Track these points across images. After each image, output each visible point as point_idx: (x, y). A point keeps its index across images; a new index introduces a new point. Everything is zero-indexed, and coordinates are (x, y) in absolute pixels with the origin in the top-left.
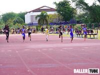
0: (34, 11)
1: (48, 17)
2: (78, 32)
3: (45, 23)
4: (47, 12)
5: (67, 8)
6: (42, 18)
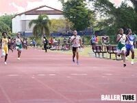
0: (27, 13)
1: (50, 23)
2: (96, 49)
3: (44, 33)
4: (49, 16)
5: (81, 9)
6: (40, 25)
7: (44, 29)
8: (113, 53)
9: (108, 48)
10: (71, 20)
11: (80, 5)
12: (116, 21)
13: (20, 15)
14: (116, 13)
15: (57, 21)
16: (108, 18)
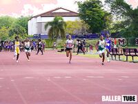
6: (56, 27)
7: (60, 31)
8: (130, 55)
9: (124, 50)
10: (87, 22)
11: (96, 7)
12: (133, 23)
13: (36, 17)
14: (133, 14)
15: (73, 23)
16: (124, 20)
